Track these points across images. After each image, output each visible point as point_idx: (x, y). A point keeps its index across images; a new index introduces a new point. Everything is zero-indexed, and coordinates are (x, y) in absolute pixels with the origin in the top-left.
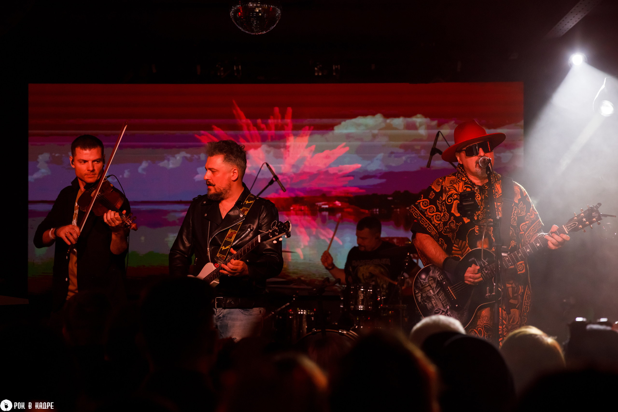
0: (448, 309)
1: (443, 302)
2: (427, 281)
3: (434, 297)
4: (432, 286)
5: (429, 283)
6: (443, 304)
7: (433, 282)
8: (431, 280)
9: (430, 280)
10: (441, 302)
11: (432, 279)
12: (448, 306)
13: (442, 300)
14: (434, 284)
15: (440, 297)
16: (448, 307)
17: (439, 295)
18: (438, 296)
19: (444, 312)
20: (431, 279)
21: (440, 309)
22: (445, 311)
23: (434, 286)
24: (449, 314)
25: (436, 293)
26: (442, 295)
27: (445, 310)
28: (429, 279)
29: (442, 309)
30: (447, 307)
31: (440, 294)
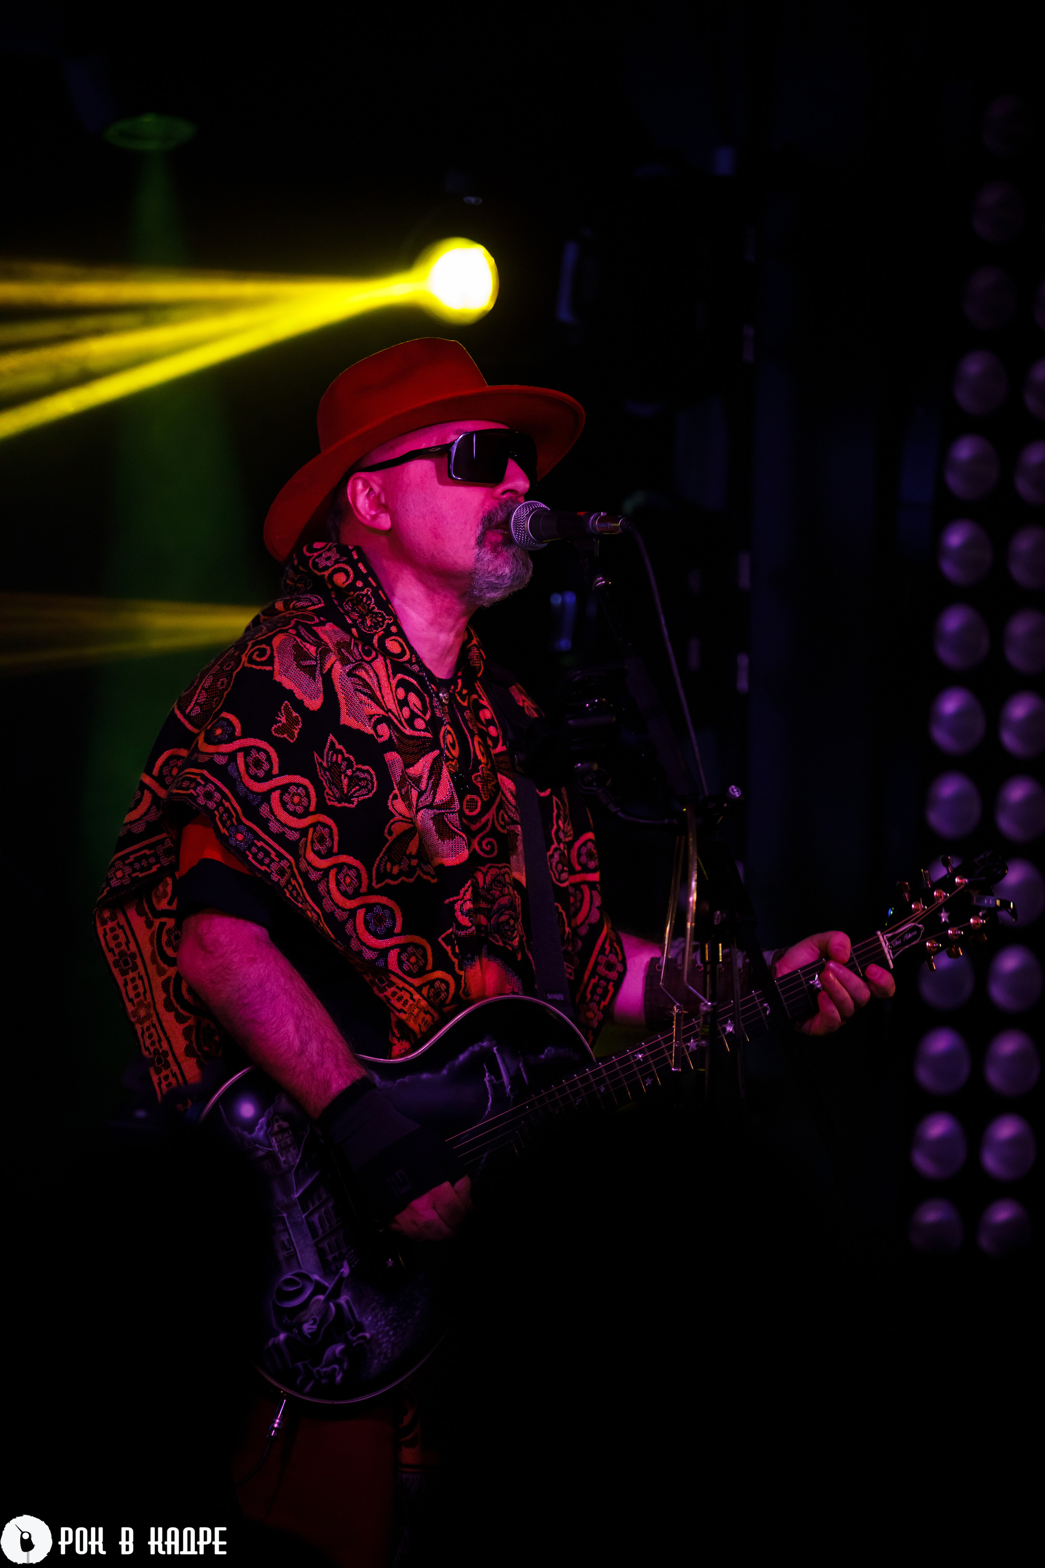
0: (341, 1279)
1: (325, 1244)
2: (262, 1133)
3: (285, 1215)
4: (283, 1159)
5: (270, 1146)
6: (321, 1253)
7: (289, 1142)
8: (282, 1130)
9: (276, 1128)
10: (316, 1244)
11: (285, 1124)
12: (345, 1264)
13: (320, 1231)
14: (291, 1149)
15: (315, 1218)
16: (346, 1271)
17: (311, 1208)
18: (304, 1212)
19: (323, 1294)
20: (279, 1126)
21: (306, 1277)
22: (326, 1288)
23: (291, 1159)
24: (347, 1302)
25: (299, 1198)
26: (323, 1210)
27: (329, 1285)
28: (269, 1124)
29: (316, 1277)
30: (342, 1267)
31: (317, 1203)
